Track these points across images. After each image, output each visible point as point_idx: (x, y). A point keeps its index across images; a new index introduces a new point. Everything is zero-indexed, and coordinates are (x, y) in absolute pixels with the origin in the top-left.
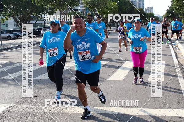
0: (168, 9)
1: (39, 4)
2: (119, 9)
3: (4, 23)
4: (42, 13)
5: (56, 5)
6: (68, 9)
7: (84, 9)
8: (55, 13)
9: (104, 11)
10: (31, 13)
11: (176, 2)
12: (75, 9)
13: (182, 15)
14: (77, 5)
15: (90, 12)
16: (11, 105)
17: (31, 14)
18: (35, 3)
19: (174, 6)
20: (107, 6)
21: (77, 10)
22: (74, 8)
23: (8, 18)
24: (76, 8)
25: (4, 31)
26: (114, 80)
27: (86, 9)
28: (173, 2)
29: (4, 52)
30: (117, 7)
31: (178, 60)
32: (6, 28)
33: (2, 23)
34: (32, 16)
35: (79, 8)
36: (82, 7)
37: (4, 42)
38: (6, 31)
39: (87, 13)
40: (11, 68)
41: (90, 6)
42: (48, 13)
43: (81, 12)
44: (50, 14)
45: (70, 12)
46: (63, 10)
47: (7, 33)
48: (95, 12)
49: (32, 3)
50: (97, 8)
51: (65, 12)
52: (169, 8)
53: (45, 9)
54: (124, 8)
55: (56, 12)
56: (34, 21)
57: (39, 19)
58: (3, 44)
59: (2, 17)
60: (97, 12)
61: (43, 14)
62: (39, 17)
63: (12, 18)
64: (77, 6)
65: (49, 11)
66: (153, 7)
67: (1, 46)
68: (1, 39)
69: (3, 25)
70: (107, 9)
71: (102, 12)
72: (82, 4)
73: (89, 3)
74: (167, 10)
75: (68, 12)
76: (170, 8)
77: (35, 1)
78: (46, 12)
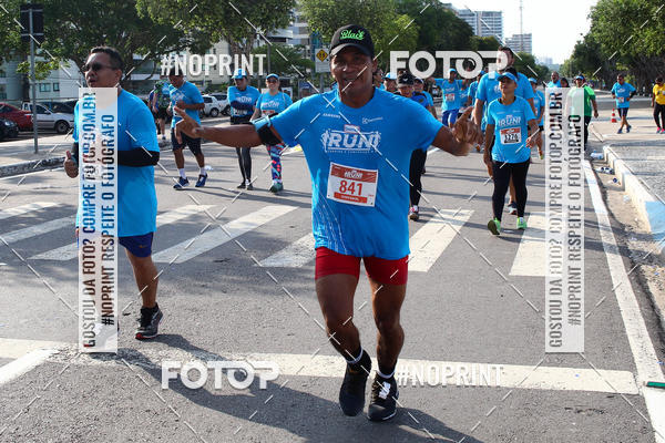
0: (579, 42)
1: (159, 20)
2: (420, 37)
3: (47, 80)
4: (171, 48)
5: (217, 23)
6: (255, 37)
7: (306, 36)
8: (211, 50)
10: (134, 48)
11: (608, 20)
12: (278, 35)
13: (626, 60)
14: (284, 25)
16: (63, 345)
17: (133, 52)
18: (146, 14)
19: (599, 31)
20: (381, 30)
21: (283, 40)
22: (275, 32)
23: (61, 65)
24: (281, 33)
25: (47, 104)
27: (314, 36)
28: (595, 18)
29: (46, 173)
30: (416, 34)
31: (608, 210)
32: (51, 97)
33: (40, 79)
34: (136, 57)
35: (289, 33)
36: (302, 30)
37: (44, 141)
38: (54, 104)
39: (317, 51)
40: (65, 225)
41: (325, 29)
42: (188, 49)
43: (298, 46)
44: (194, 51)
45: (261, 45)
46: (238, 39)
47: (56, 111)
49: (139, 13)
51: (243, 45)
52: (582, 39)
53: (181, 34)
54: (437, 38)
55: (216, 45)
56: (145, 72)
57: (159, 66)
58: (42, 147)
59: (41, 59)
61: (175, 52)
63: (71, 63)
64: (284, 28)
65: (193, 44)
66: (530, 35)
67: (36, 152)
68: (36, 132)
69: (43, 87)
70: (381, 38)
72: (302, 19)
73: (323, 17)
74: (576, 47)
75: (255, 46)
76: (586, 38)
77: (149, 9)
78: (184, 47)
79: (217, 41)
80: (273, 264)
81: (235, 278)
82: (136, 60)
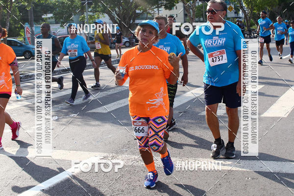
4: (155, 7)
6: (196, 0)
8: (175, 7)
10: (136, 7)
15: (231, 4)
16: (105, 155)
17: (136, 9)
23: (101, 16)
26: (272, 116)
34: (138, 11)
40: (104, 95)
42: (163, 7)
44: (166, 8)
45: (199, 4)
51: (191, 4)
55: (177, 5)
57: (149, 16)
59: (91, 14)
60: (244, 5)
61: (157, 9)
62: (150, 13)
63: (106, 15)
65: (166, 4)
71: (252, 4)
75: (197, 5)
78: (162, 6)
79: (178, 3)
81: (190, 121)
82: (138, 13)
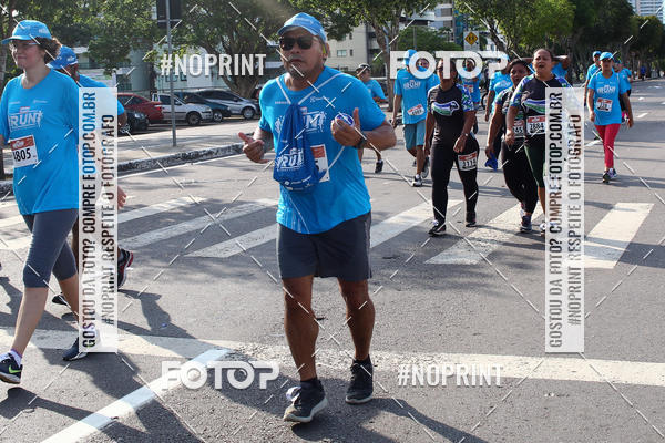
2: (576, 18)
5: (360, 6)
7: (450, 18)
8: (348, 35)
9: (524, 25)
10: (267, 35)
12: (424, 18)
16: (238, 345)
17: (267, 38)
20: (535, 10)
21: (425, 22)
22: (421, 15)
23: (192, 51)
24: (425, 15)
25: (177, 94)
29: (187, 166)
30: (571, 14)
32: (179, 86)
35: (431, 15)
36: (445, 13)
37: (182, 133)
38: (185, 94)
43: (442, 29)
46: (383, 22)
47: (186, 102)
48: (492, 28)
50: (500, 15)
51: (388, 28)
54: (594, 17)
55: (354, 29)
58: (180, 140)
60: (499, 31)
63: (202, 50)
65: (332, 27)
67: (175, 145)
68: (173, 124)
70: (534, 19)
71: (517, 29)
79: (358, 25)
80: (445, 261)
